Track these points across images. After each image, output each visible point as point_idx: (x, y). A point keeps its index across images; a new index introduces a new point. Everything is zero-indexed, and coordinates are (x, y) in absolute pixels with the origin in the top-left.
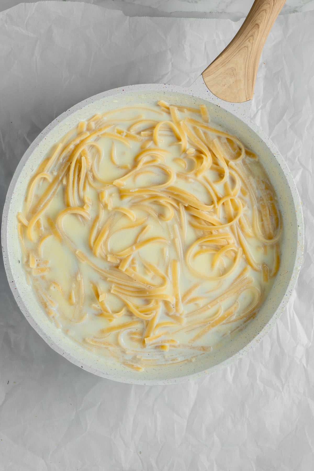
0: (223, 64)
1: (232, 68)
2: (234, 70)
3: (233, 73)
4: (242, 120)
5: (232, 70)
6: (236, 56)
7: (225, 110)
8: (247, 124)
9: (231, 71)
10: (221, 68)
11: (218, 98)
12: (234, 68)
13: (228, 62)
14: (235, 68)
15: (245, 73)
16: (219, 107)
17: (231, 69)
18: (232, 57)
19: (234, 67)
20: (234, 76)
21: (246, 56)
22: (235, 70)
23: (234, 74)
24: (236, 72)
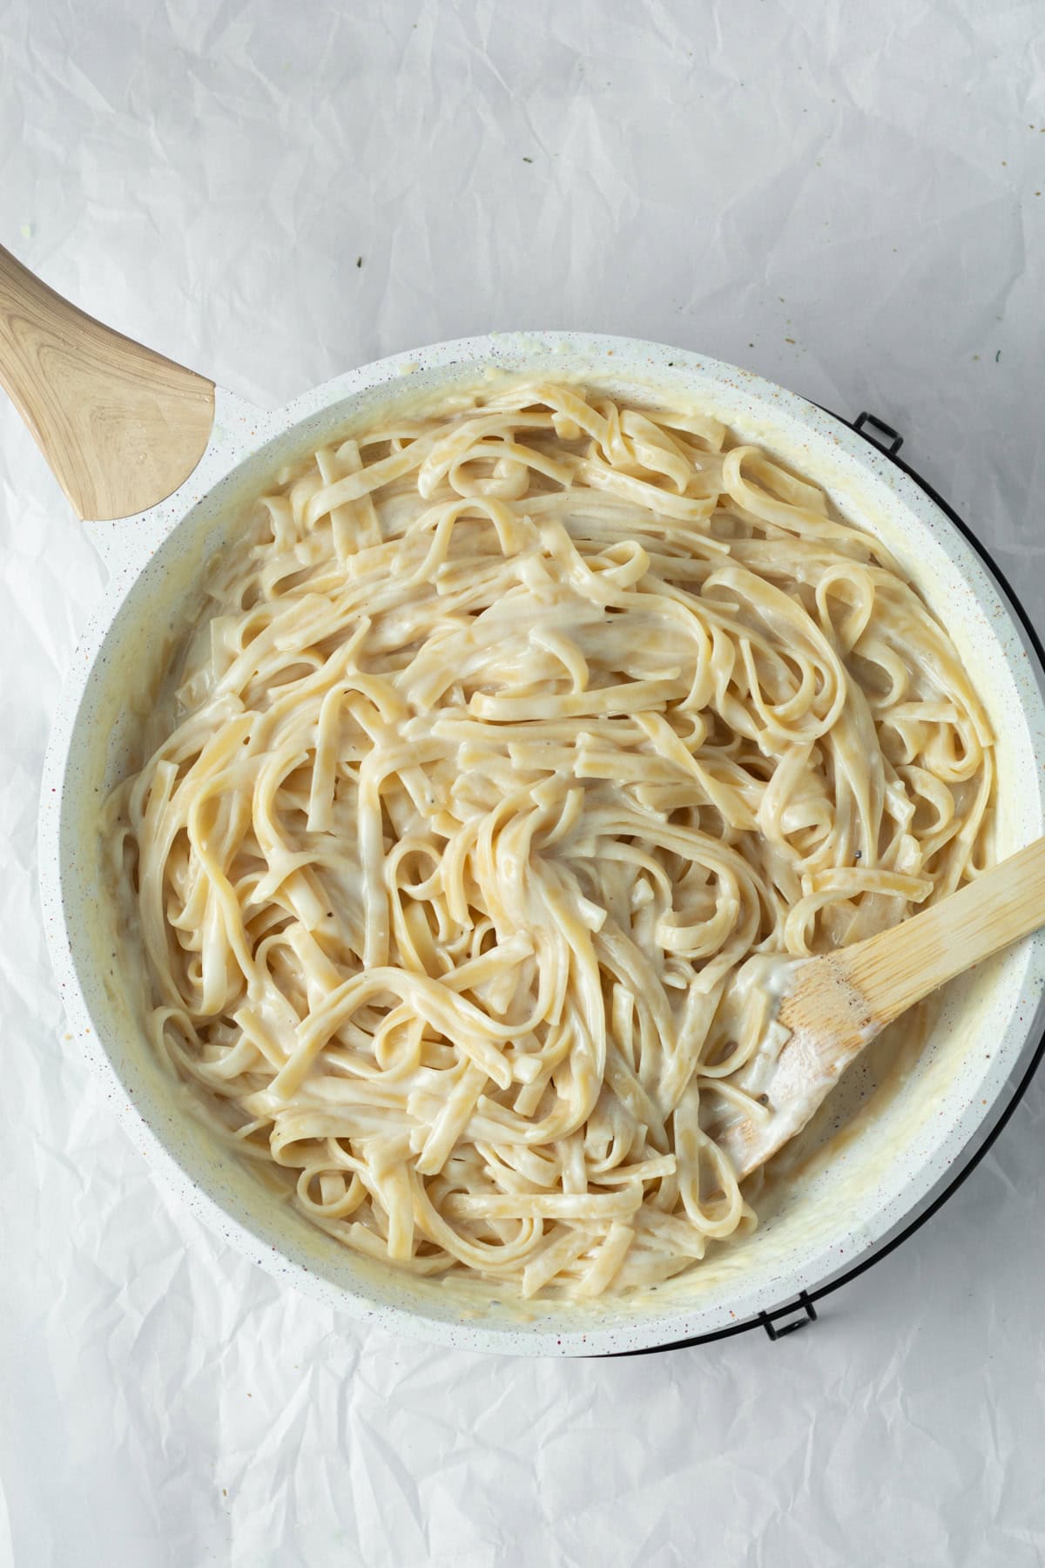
0: (70, 441)
1: (93, 418)
2: (103, 411)
3: (110, 416)
4: (271, 437)
5: (100, 418)
6: (57, 391)
7: (222, 481)
8: (290, 426)
9: (101, 421)
10: (81, 452)
11: (176, 493)
12: (94, 411)
13: (70, 424)
14: (98, 407)
15: (124, 379)
16: (205, 497)
17: (95, 420)
18: (56, 403)
19: (94, 408)
20: (120, 420)
21: (70, 358)
22: (103, 408)
23: (115, 418)
24: (109, 408)
